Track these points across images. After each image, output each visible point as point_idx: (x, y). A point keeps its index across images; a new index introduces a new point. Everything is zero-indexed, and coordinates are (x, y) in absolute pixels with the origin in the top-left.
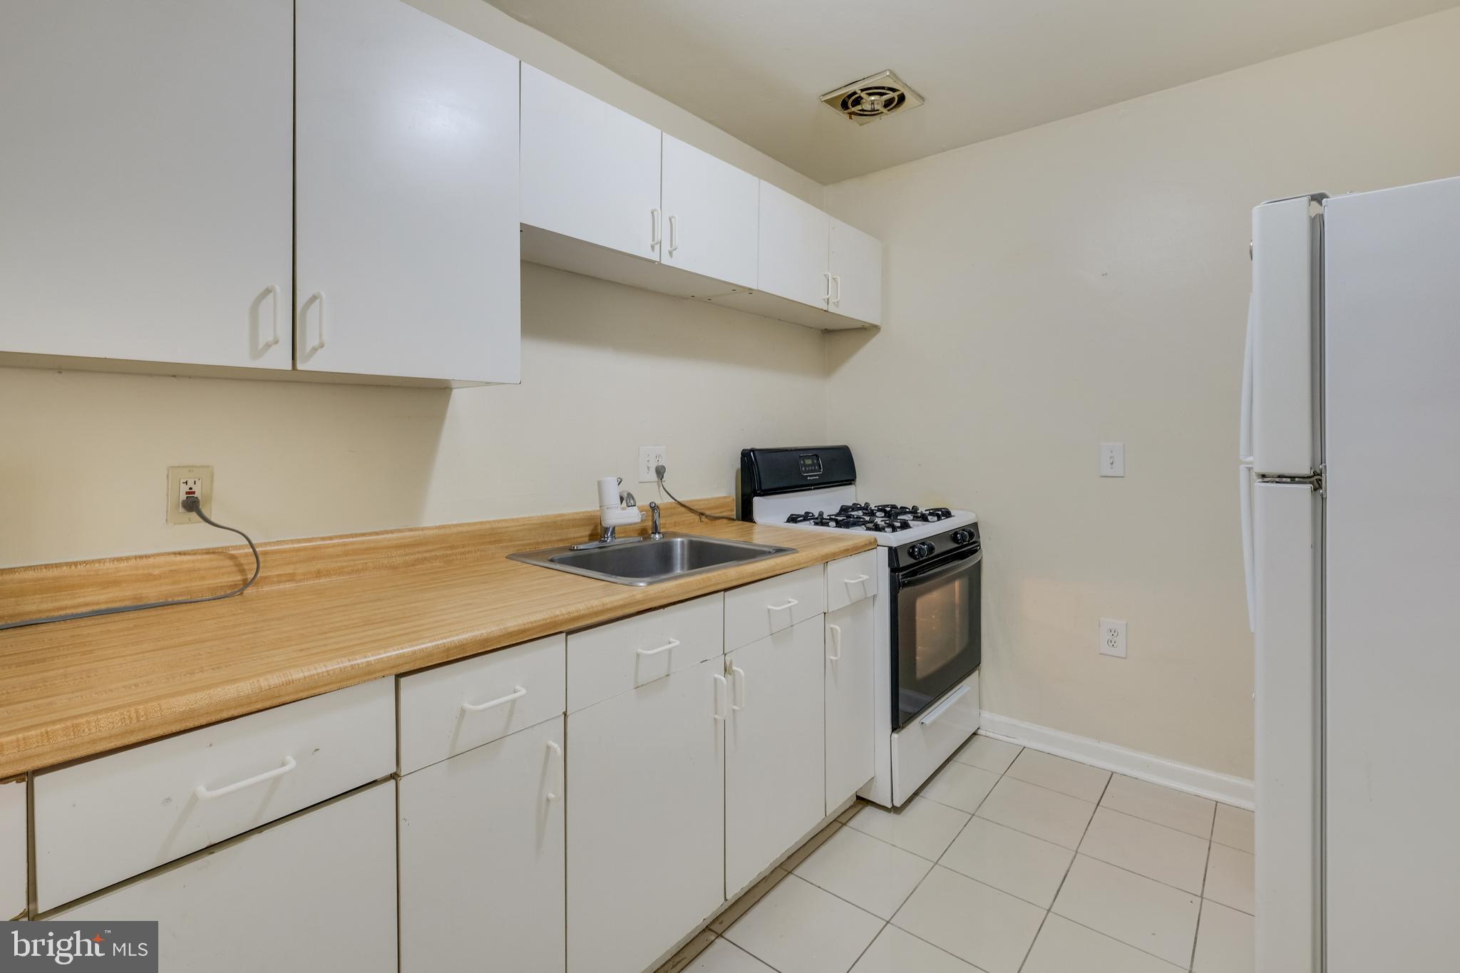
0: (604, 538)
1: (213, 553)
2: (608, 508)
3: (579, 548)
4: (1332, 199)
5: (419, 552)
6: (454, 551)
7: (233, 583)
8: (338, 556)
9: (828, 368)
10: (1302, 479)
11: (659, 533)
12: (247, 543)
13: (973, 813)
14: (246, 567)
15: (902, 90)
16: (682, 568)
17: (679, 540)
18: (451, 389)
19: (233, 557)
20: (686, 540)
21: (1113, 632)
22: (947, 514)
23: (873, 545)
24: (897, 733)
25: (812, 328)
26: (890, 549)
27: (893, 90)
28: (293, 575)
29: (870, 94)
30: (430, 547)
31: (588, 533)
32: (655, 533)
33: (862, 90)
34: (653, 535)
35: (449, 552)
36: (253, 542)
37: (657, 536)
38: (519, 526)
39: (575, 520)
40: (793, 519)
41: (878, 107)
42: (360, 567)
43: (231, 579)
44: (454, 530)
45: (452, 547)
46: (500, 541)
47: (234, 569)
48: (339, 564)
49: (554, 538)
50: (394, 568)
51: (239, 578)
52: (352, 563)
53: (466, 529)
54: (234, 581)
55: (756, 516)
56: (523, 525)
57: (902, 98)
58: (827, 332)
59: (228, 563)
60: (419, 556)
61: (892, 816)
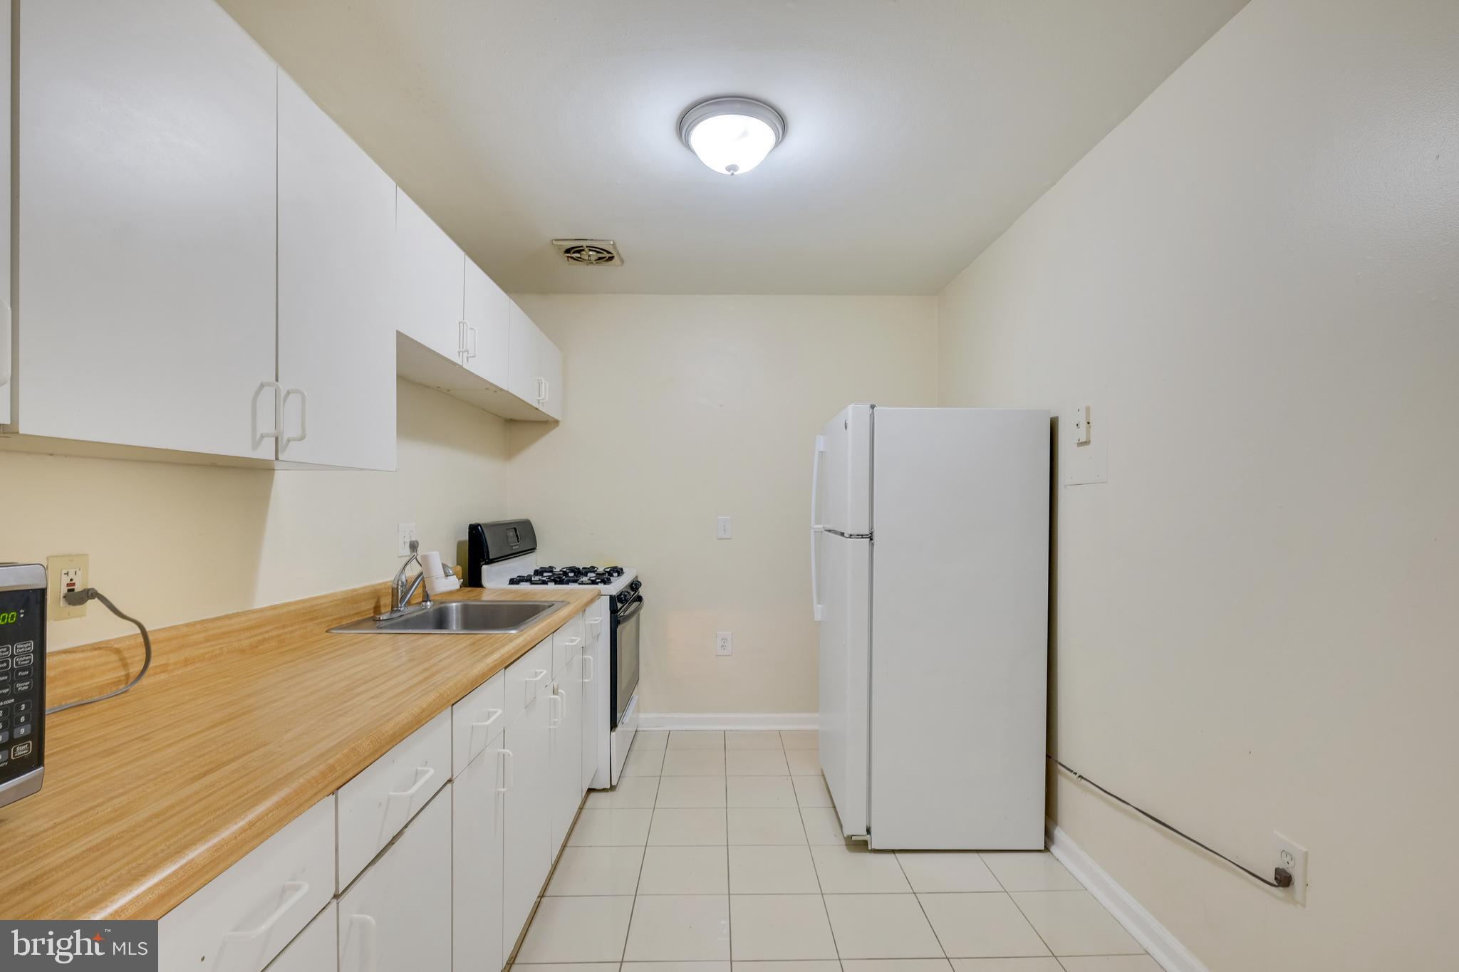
0: (397, 607)
1: (100, 648)
2: (437, 578)
3: (381, 618)
4: (878, 408)
5: (260, 634)
6: (286, 630)
7: (117, 679)
8: (201, 643)
9: (510, 451)
10: (862, 536)
11: (430, 601)
12: (138, 631)
13: (659, 774)
14: (129, 661)
15: (615, 254)
16: (457, 627)
17: (454, 604)
18: (274, 470)
19: (118, 651)
20: (459, 604)
21: (725, 640)
22: (619, 572)
23: (600, 595)
24: (614, 731)
25: (500, 417)
26: (611, 596)
27: (609, 252)
28: (166, 665)
29: (590, 250)
30: (269, 628)
31: (373, 606)
32: (427, 601)
33: (587, 247)
34: (424, 603)
35: (281, 631)
36: (148, 629)
37: (428, 603)
38: (330, 602)
39: (365, 594)
40: (512, 582)
41: (593, 258)
42: (218, 652)
43: (116, 675)
44: (285, 610)
45: (284, 627)
46: (316, 618)
47: (119, 664)
48: (202, 651)
49: (352, 612)
50: (243, 651)
51: (123, 673)
52: (211, 649)
53: (292, 608)
54: (116, 678)
55: (485, 582)
56: (332, 601)
57: (611, 258)
58: (510, 422)
59: (114, 657)
60: (260, 637)
61: (610, 794)
